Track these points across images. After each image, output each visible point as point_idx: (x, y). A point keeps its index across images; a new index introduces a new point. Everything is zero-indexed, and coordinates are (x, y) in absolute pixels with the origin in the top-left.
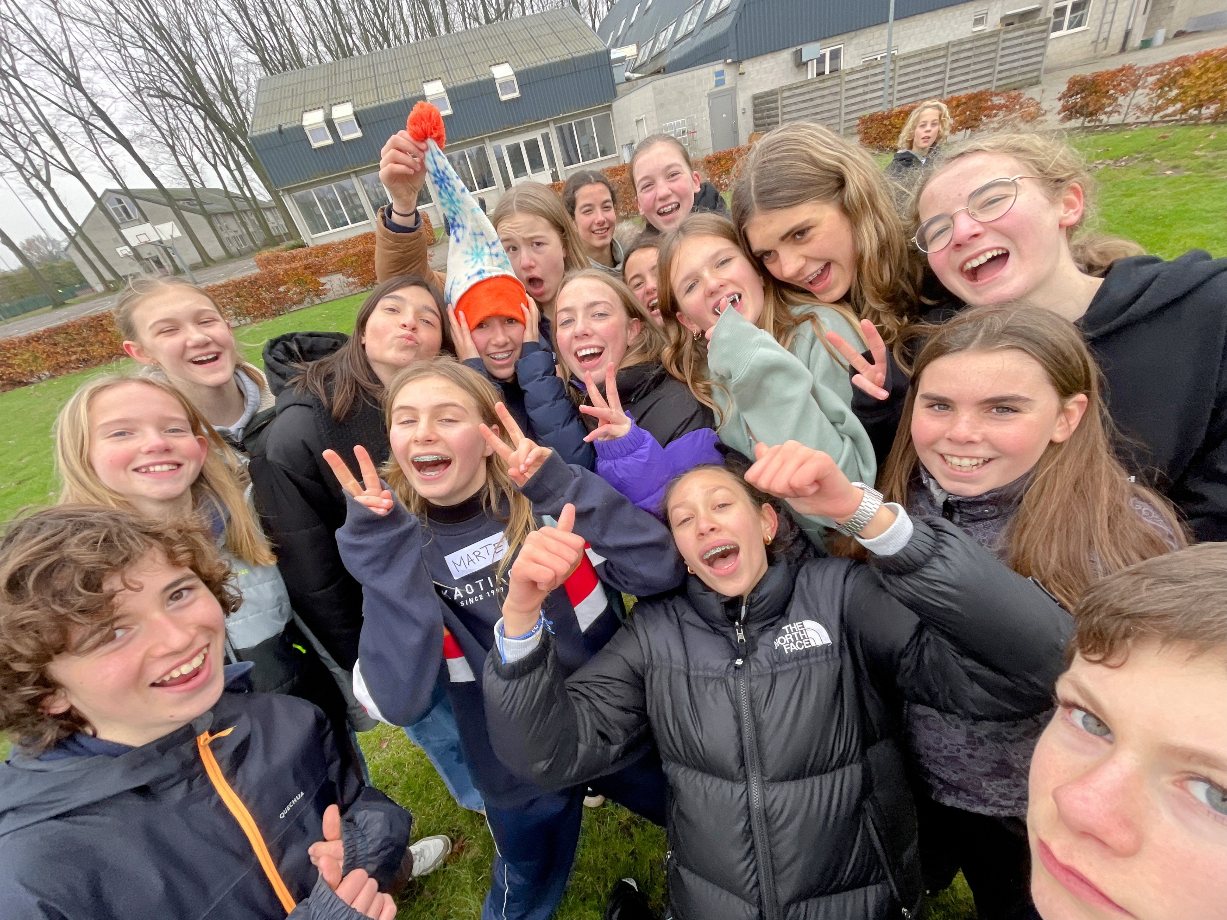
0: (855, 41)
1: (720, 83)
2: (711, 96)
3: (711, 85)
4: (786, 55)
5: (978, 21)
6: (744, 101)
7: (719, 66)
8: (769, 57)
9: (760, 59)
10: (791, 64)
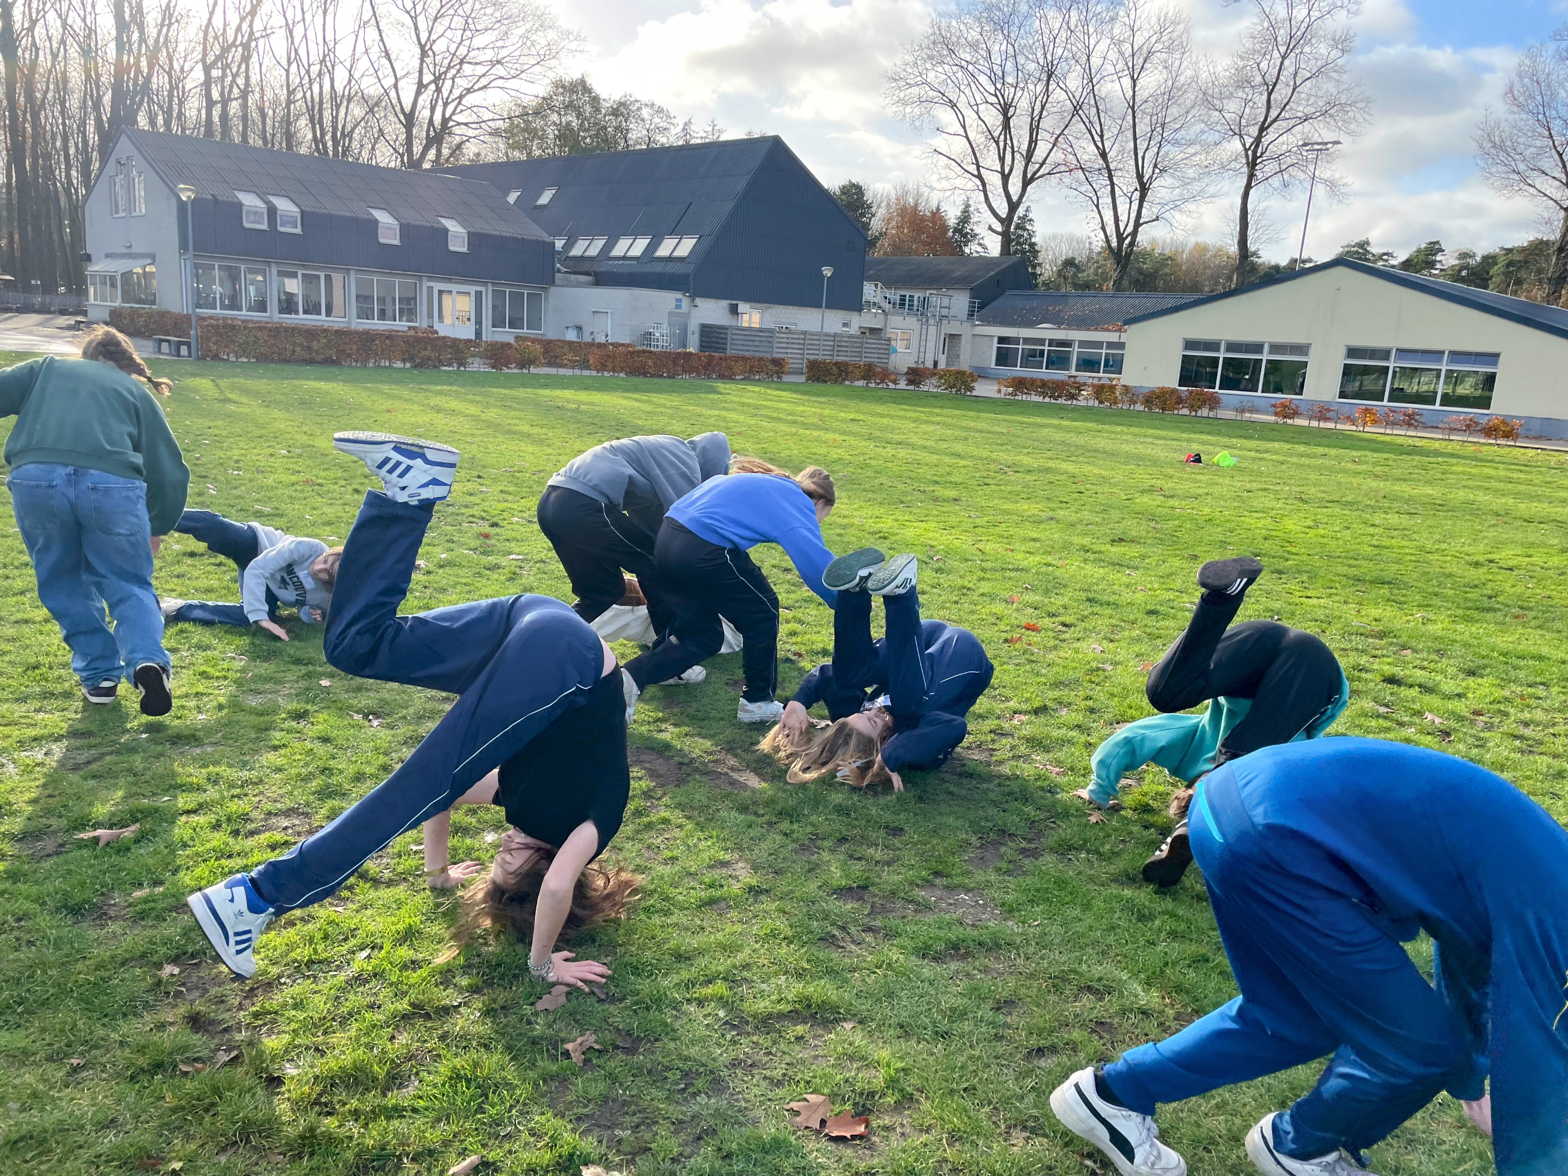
0: (769, 311)
1: (678, 307)
2: (670, 314)
3: (672, 306)
4: (724, 303)
5: (845, 325)
6: (694, 326)
7: (679, 295)
8: (713, 301)
9: (708, 300)
10: (727, 311)
